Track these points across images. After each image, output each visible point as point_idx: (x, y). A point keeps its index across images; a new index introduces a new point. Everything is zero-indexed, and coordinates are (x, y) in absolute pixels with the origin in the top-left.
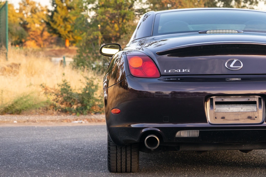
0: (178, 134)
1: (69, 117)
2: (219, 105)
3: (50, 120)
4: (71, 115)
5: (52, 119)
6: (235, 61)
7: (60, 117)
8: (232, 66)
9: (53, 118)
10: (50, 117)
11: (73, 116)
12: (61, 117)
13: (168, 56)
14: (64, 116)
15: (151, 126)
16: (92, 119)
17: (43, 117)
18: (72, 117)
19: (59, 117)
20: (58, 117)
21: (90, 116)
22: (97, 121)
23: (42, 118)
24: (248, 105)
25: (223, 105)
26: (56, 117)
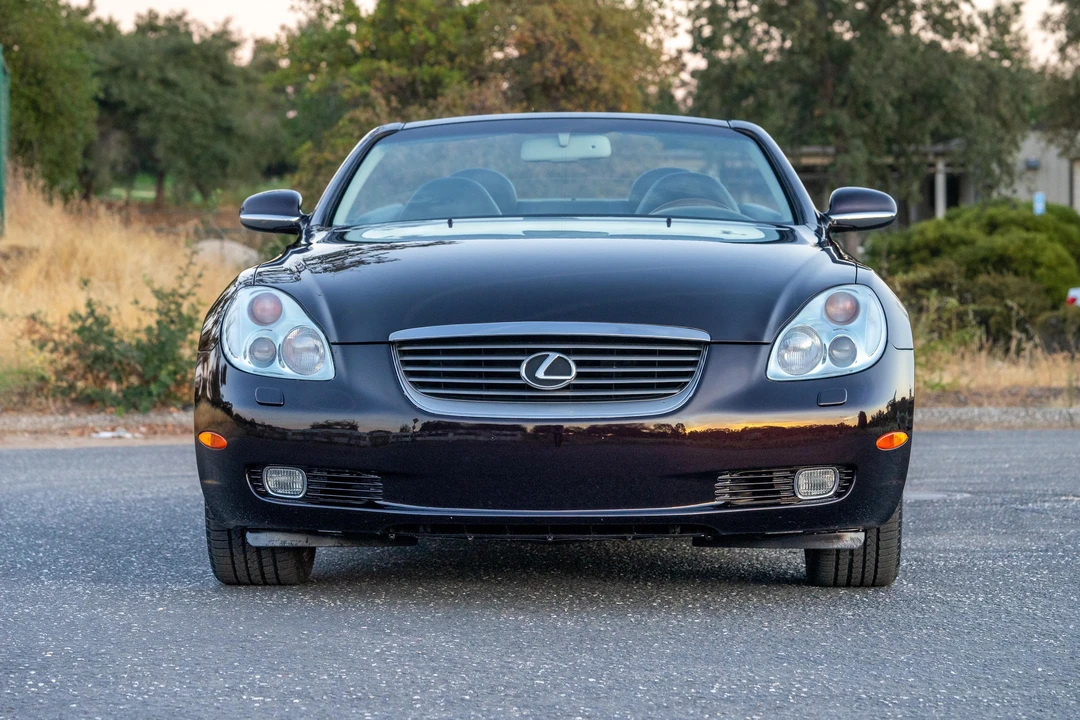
1: (93, 419)
3: (31, 428)
4: (103, 414)
5: (39, 426)
7: (64, 421)
9: (40, 422)
10: (30, 420)
11: (108, 418)
12: (66, 418)
14: (78, 415)
16: (166, 426)
17: (7, 421)
18: (105, 419)
19: (61, 418)
20: (56, 421)
21: (162, 415)
22: (178, 431)
23: (5, 424)
26: (51, 419)
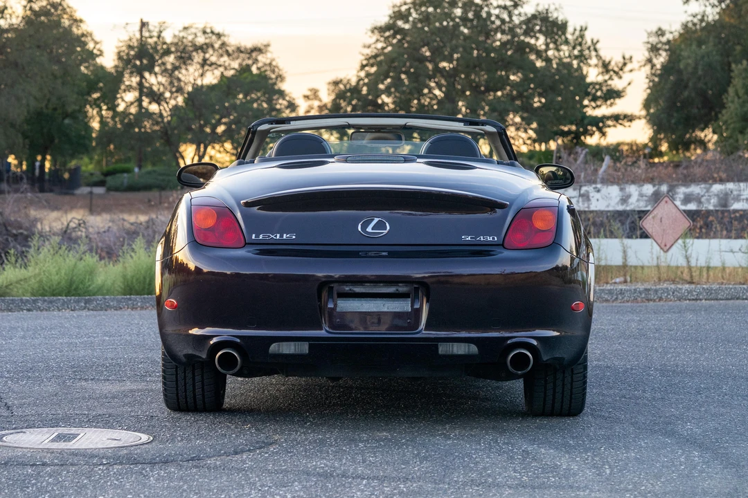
0: (274, 348)
2: (345, 299)
6: (376, 220)
8: (369, 229)
13: (258, 209)
15: (226, 333)
24: (396, 299)
25: (351, 299)
